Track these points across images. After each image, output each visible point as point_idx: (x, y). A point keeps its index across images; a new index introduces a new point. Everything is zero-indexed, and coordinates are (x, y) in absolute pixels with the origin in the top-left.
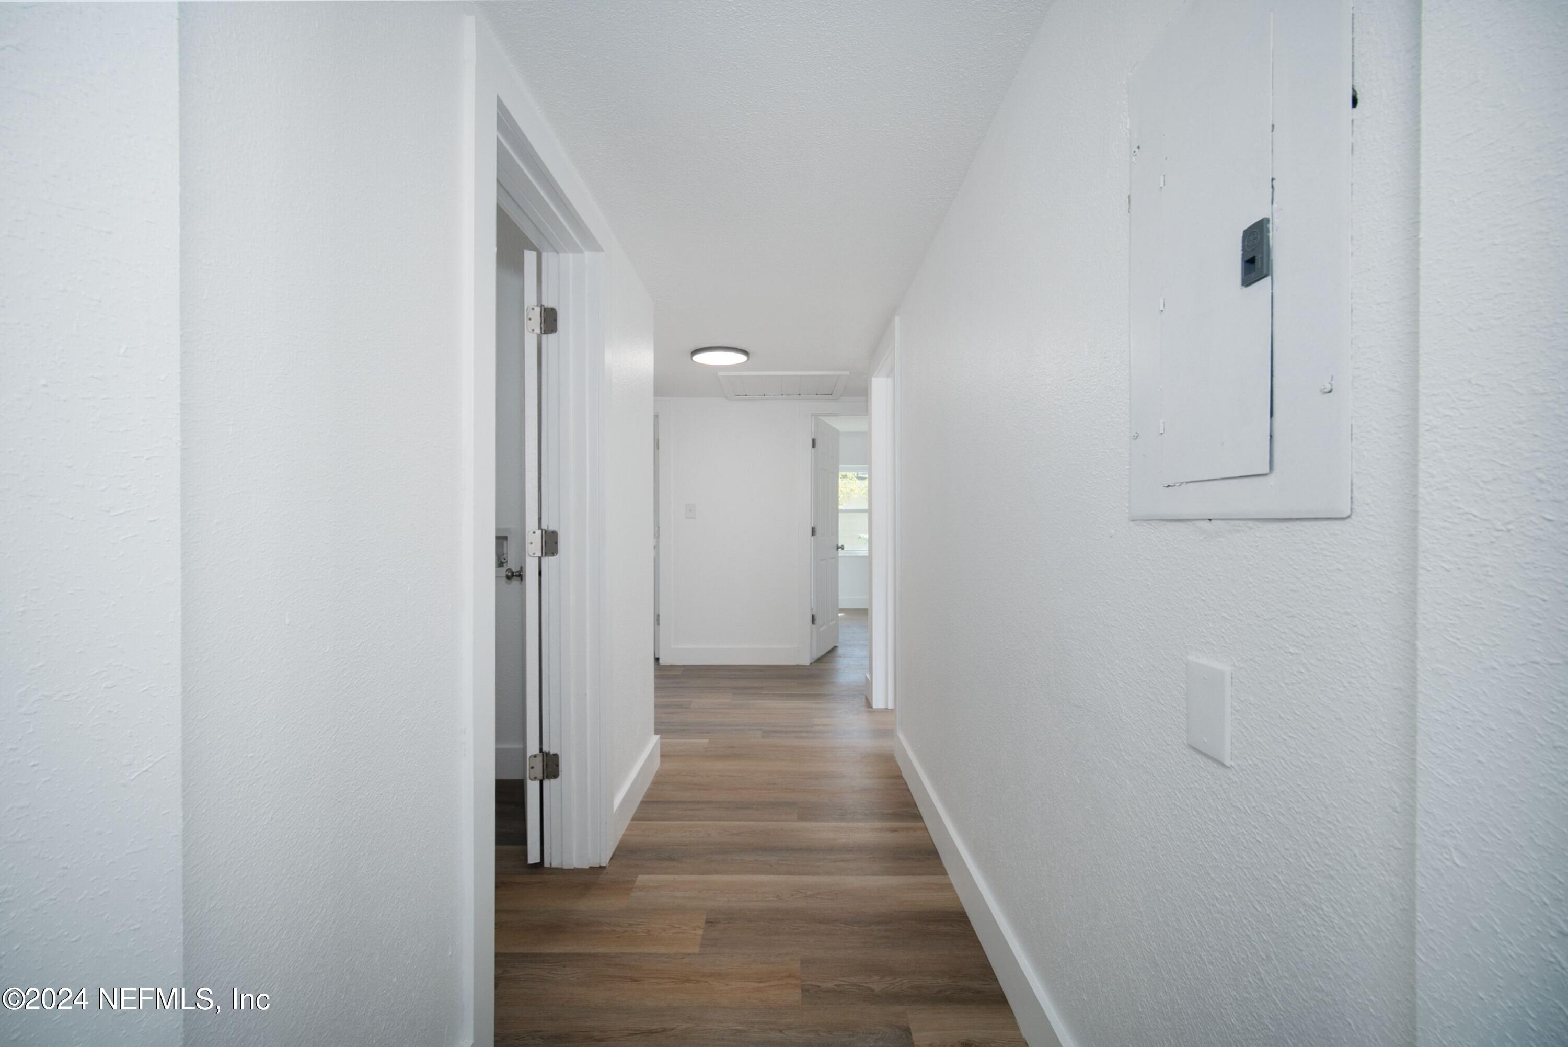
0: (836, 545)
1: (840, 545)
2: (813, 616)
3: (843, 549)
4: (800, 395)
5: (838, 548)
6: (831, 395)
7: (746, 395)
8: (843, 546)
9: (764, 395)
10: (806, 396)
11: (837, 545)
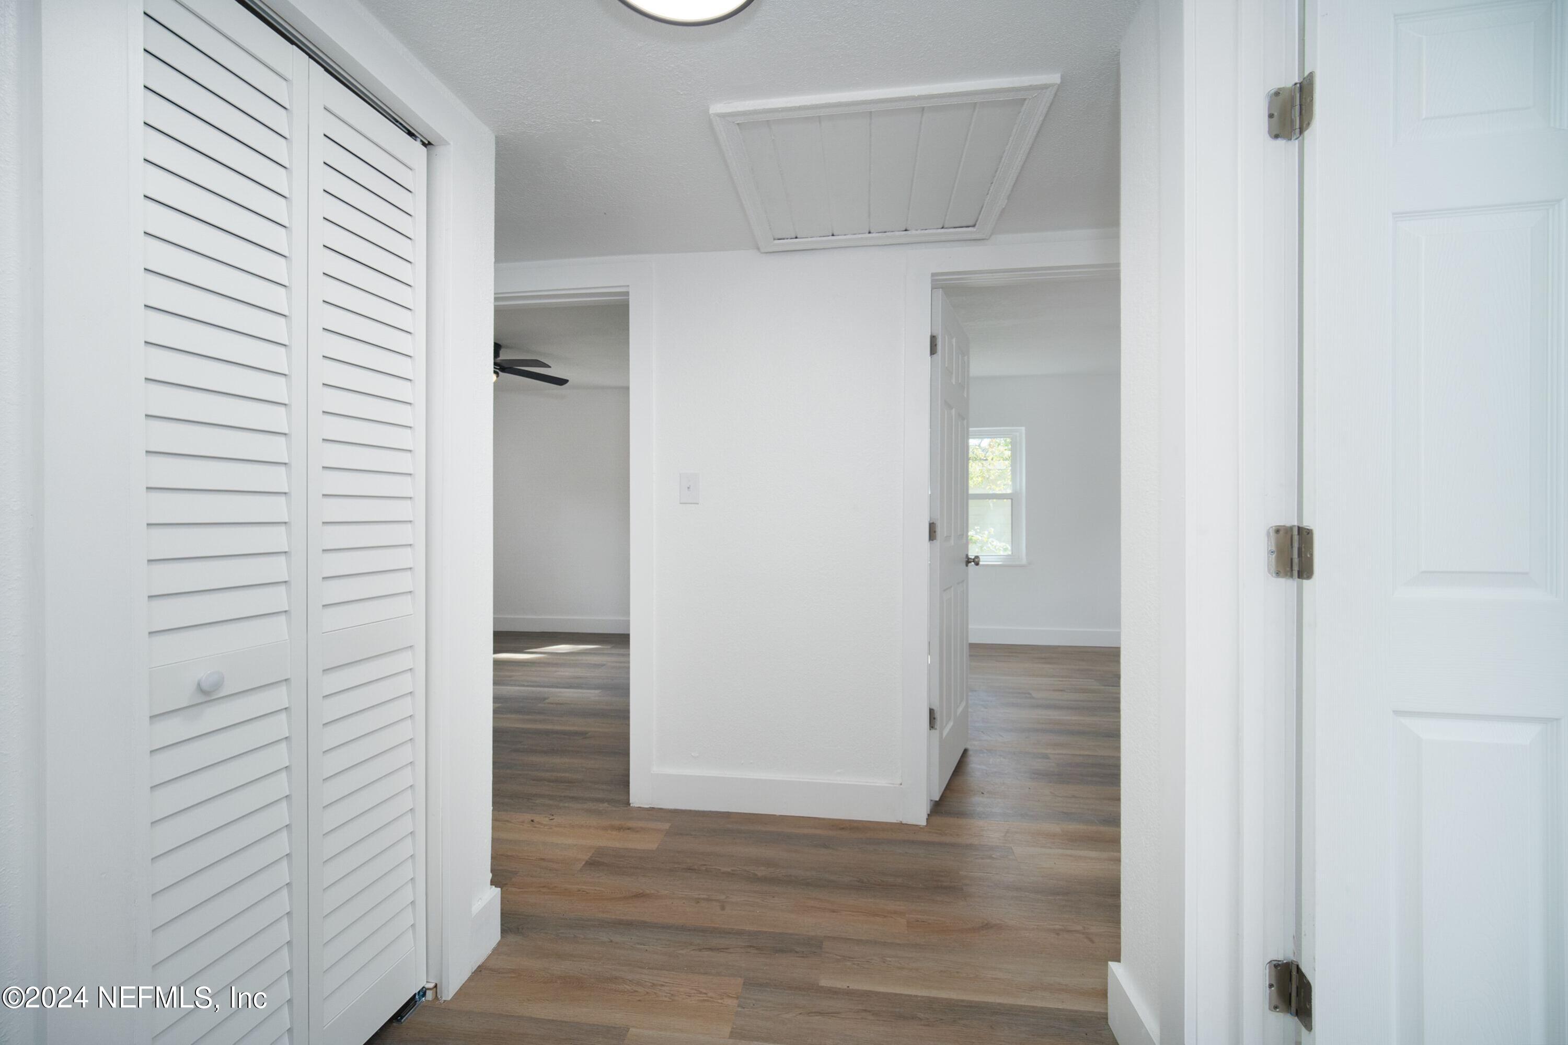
0: (965, 556)
1: (972, 555)
2: (931, 712)
3: (977, 564)
4: (906, 230)
5: (968, 561)
6: (974, 226)
7: (796, 238)
8: (977, 557)
9: (833, 235)
10: (919, 232)
11: (967, 555)
